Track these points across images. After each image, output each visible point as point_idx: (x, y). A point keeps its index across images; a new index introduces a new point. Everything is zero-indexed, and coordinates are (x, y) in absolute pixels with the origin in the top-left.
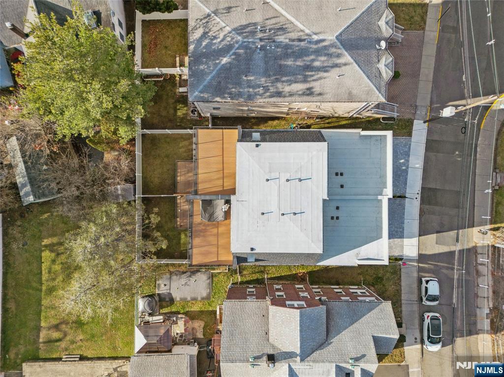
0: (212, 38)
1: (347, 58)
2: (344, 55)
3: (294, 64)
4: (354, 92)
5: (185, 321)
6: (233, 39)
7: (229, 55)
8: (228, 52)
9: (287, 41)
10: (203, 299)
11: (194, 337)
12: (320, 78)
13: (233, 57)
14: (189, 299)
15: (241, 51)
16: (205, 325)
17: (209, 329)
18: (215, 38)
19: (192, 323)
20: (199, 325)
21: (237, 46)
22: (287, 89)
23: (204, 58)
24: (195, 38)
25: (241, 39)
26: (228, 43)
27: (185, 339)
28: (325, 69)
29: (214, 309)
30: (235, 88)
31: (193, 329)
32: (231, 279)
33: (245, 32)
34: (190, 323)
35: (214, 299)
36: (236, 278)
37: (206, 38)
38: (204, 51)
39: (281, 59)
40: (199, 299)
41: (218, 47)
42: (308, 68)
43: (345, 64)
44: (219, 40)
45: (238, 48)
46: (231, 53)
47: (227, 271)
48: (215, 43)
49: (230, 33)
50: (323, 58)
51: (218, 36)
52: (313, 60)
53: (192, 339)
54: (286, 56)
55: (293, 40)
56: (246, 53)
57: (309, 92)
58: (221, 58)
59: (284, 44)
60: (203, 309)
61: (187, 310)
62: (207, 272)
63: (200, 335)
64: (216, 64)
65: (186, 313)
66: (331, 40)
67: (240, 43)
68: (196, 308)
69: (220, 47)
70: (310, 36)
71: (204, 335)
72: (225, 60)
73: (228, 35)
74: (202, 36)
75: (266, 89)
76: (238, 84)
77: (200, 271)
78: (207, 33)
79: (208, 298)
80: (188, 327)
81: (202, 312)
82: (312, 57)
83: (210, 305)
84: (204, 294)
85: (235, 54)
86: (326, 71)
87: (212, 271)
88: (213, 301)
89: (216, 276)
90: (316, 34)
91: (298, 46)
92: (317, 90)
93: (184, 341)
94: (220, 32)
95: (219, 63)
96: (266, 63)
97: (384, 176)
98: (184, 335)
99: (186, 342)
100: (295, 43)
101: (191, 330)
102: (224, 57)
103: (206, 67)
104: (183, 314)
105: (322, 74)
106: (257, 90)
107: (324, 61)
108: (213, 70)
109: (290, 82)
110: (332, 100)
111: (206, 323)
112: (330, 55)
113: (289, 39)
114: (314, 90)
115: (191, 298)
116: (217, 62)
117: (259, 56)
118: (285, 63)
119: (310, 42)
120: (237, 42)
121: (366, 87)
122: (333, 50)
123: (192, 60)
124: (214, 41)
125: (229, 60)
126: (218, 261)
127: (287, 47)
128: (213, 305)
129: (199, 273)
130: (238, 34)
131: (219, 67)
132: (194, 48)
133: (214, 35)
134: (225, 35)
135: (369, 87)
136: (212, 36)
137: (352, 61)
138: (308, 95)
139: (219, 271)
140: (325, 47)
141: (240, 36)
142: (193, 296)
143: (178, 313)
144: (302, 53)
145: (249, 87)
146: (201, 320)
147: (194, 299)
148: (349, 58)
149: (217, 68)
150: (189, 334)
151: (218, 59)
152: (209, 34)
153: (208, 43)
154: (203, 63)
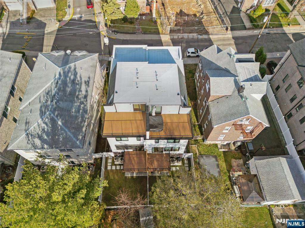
0: (43, 131)
1: (72, 65)
2: (70, 66)
3: (70, 88)
4: (91, 64)
5: (234, 172)
6: (47, 117)
7: (57, 120)
8: (55, 120)
9: (56, 89)
10: (217, 160)
11: (243, 165)
12: (81, 77)
13: (59, 117)
14: (218, 170)
15: (56, 113)
16: (234, 158)
17: (236, 156)
18: (43, 130)
19: (234, 167)
20: (235, 163)
21: (52, 115)
22: (84, 93)
23: (55, 137)
24: (40, 144)
25: (49, 112)
26: (49, 120)
27: (247, 171)
28: (75, 74)
29: (222, 153)
30: (78, 119)
31: (238, 166)
32: (201, 143)
33: (45, 111)
34: (234, 168)
35: (216, 153)
36: (200, 140)
37: (42, 136)
38: (50, 137)
39: (66, 94)
40: (217, 163)
41: (50, 127)
42: (73, 82)
43: (75, 66)
44: (46, 127)
45: (54, 114)
46: (56, 119)
47: (196, 145)
48: (47, 129)
49: (43, 119)
50: (70, 75)
51: (43, 128)
52: (70, 79)
53: (245, 166)
54: (64, 90)
55: (56, 86)
56: (58, 110)
57: (87, 83)
58: (58, 126)
59: (57, 91)
60: (223, 160)
61: (226, 170)
62: (199, 158)
63: (241, 161)
64: (62, 129)
65: (229, 171)
66: (61, 70)
67: (51, 113)
68: (224, 165)
69: (50, 126)
70: (55, 79)
71: (240, 159)
72: (60, 123)
73: (44, 121)
74: (40, 139)
75: (82, 103)
76: (76, 117)
77: (199, 163)
78: (39, 135)
79: (215, 157)
80: (238, 170)
81: (226, 161)
82: (68, 79)
83: (220, 156)
84: (214, 159)
85: (57, 116)
86: (77, 74)
87: (198, 155)
88: (217, 154)
89: (200, 153)
90: (55, 76)
91: (60, 85)
92: (87, 79)
93: (248, 172)
94: (40, 126)
95: (61, 127)
96: (66, 101)
97: (137, 49)
98: (243, 172)
99: (248, 170)
100: (58, 86)
101: (239, 168)
102: (58, 123)
103: (61, 136)
104: (229, 173)
105: (78, 76)
106: (82, 108)
107: (71, 74)
108: (65, 131)
109: (80, 91)
110: (94, 74)
111: (232, 158)
112: (69, 71)
113: (55, 88)
114: (86, 81)
115: (218, 168)
116: (59, 128)
117: (62, 104)
118: (68, 92)
119: (59, 79)
120: (50, 115)
121: (89, 60)
122: (66, 70)
123: (55, 146)
124: (46, 130)
125: (60, 120)
126: (188, 122)
127: (59, 90)
128: (219, 154)
129: (200, 163)
130: (45, 114)
131: (63, 126)
132: (47, 144)
133: (41, 130)
134: (44, 123)
135: (89, 59)
136: (42, 131)
137: (74, 63)
138: (89, 83)
139: (197, 151)
140: (64, 73)
141: (46, 113)
142: (216, 167)
143: (229, 176)
144: (65, 83)
145: (79, 112)
146: (231, 161)
147: (218, 166)
148: (73, 64)
149: (64, 128)
150: (242, 168)
151: (58, 127)
152: (40, 134)
153: (45, 135)
154: (59, 138)
